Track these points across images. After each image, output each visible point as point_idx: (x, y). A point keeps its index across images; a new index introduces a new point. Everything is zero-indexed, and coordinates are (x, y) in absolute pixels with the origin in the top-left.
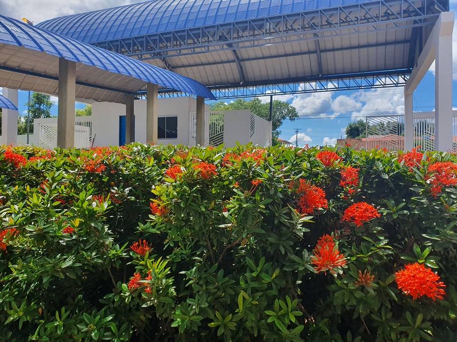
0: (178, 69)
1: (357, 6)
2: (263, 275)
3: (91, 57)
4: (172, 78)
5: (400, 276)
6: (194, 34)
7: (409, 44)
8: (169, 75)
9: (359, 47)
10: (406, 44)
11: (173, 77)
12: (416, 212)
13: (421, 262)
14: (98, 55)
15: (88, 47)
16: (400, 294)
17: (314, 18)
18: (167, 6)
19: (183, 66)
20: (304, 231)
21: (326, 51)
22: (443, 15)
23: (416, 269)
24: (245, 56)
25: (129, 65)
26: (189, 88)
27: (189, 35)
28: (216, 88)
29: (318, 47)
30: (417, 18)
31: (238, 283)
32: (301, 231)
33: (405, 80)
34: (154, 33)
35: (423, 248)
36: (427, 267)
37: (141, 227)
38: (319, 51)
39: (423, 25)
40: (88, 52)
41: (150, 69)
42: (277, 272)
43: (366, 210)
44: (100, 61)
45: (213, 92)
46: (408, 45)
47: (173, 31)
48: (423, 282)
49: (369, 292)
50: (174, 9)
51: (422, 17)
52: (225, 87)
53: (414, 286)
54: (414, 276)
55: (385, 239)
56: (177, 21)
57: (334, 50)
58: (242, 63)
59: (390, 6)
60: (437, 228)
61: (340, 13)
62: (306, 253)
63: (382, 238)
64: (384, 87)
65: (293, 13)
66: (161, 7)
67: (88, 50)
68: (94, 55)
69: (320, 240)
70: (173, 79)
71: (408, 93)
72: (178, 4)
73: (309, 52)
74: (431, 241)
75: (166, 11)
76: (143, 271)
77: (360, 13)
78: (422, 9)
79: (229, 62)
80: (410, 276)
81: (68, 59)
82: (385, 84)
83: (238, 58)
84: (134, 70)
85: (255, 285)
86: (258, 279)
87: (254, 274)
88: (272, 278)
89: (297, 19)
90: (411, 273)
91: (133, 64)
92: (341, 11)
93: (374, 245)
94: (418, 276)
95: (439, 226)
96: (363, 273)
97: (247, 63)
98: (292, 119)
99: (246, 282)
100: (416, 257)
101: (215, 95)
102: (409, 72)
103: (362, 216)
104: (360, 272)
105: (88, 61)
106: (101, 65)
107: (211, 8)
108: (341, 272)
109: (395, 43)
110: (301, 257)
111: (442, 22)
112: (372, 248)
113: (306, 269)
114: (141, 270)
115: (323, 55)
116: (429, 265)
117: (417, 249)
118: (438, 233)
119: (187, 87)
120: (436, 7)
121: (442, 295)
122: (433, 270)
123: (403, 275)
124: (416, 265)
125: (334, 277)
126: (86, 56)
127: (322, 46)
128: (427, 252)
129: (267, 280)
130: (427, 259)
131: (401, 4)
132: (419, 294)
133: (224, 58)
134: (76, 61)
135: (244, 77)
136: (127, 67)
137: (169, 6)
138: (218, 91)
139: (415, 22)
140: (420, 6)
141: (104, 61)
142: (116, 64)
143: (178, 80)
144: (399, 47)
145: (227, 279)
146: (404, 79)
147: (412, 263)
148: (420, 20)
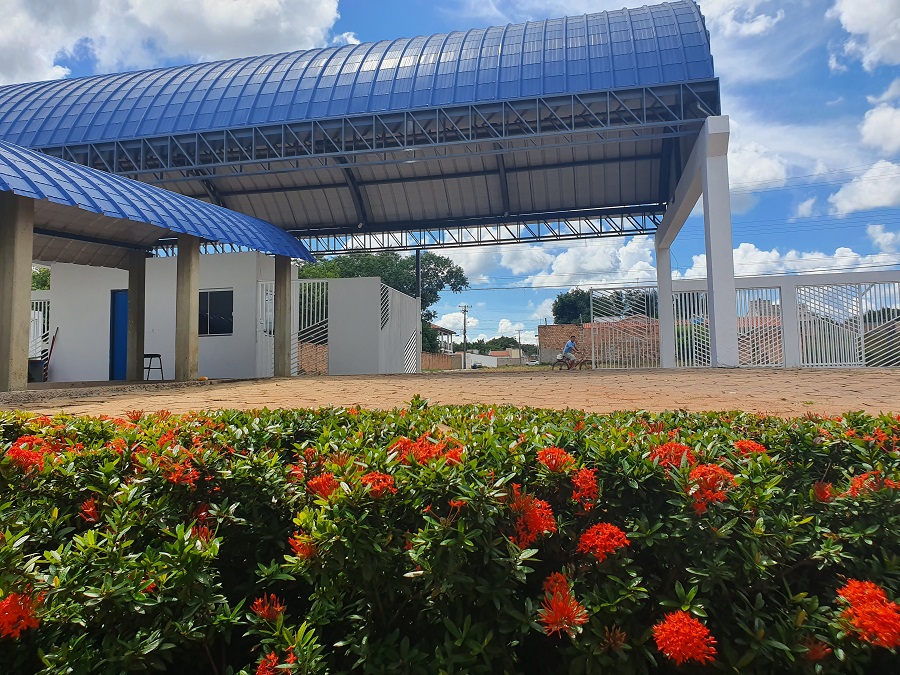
0: (233, 197)
1: (568, 98)
2: (471, 643)
3: (67, 186)
4: (227, 221)
5: (659, 630)
6: (268, 137)
7: (659, 161)
8: (220, 216)
9: (574, 163)
10: (653, 160)
11: (229, 220)
12: (677, 535)
13: (685, 609)
14: (81, 183)
15: (57, 165)
16: (659, 656)
17: (493, 115)
18: (215, 78)
19: (244, 191)
20: (526, 571)
21: (516, 169)
22: (711, 120)
23: (680, 621)
24: (366, 174)
25: (142, 201)
26: (260, 240)
27: (258, 137)
28: (310, 234)
29: (501, 163)
30: (669, 124)
31: (432, 657)
32: (523, 574)
33: (656, 224)
34: (188, 132)
35: (687, 587)
36: (693, 616)
37: (265, 571)
38: (502, 169)
39: (680, 134)
40: (59, 177)
41: (184, 206)
42: (490, 636)
43: (612, 535)
44: (84, 194)
45: (305, 242)
46: (657, 163)
47: (228, 128)
48: (688, 638)
49: (618, 656)
50: (229, 86)
51: (678, 122)
52: (328, 233)
53: (678, 646)
54: (677, 632)
55: (637, 576)
56: (235, 110)
57: (529, 168)
58: (360, 187)
59: (624, 101)
60: (703, 560)
61: (539, 109)
62: (529, 604)
63: (634, 575)
64: (620, 235)
65: (456, 105)
66: (200, 81)
67: (59, 172)
68: (72, 182)
69: (548, 581)
70: (229, 223)
71: (661, 246)
72: (235, 76)
73: (485, 172)
74: (698, 577)
75: (211, 89)
76: (276, 647)
77: (574, 110)
78: (675, 108)
79: (335, 185)
80: (672, 632)
81: (20, 193)
82: (621, 231)
83: (352, 177)
84: (153, 211)
85: (459, 658)
86: (463, 650)
87: (458, 643)
88: (483, 646)
89: (461, 117)
90: (674, 626)
91: (150, 197)
92: (541, 106)
93: (622, 587)
94: (682, 630)
95: (706, 558)
96: (610, 631)
97: (371, 189)
98: (454, 288)
99: (445, 655)
100: (681, 601)
101: (308, 248)
102: (662, 209)
103: (605, 545)
104: (606, 628)
105: (60, 196)
106: (88, 204)
107: (302, 87)
108: (580, 630)
109: (636, 157)
110: (523, 610)
111: (710, 132)
112: (622, 593)
113: (532, 630)
114: (271, 646)
115: (511, 176)
116: (696, 613)
117: (679, 589)
118: (704, 566)
119: (258, 238)
120: (699, 106)
121: (712, 655)
122: (701, 619)
123: (663, 630)
124: (680, 615)
125: (570, 639)
126: (57, 186)
127: (509, 162)
128: (692, 593)
129: (477, 650)
130: (693, 604)
131: (642, 99)
132: (684, 657)
133: (326, 178)
134: (35, 196)
135: (364, 215)
136: (140, 205)
137: (218, 79)
138: (314, 240)
139: (666, 130)
140: (673, 103)
141: (93, 193)
142: (117, 199)
143: (239, 225)
144: (643, 165)
145: (416, 651)
146: (654, 221)
147: (673, 610)
148: (675, 127)
